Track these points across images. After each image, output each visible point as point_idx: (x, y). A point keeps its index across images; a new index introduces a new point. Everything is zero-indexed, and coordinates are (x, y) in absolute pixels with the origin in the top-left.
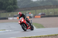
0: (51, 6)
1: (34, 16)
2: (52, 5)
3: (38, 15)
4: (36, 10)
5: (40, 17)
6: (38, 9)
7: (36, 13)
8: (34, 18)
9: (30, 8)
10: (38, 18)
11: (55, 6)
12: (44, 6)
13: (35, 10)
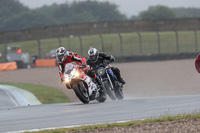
0: (91, 24)
1: (34, 61)
2: (94, 21)
3: (46, 58)
4: (41, 41)
5: (54, 64)
6: (46, 37)
7: (40, 49)
8: (32, 67)
9: (19, 33)
10: (47, 67)
11: (106, 25)
12: (67, 25)
13: (38, 40)
